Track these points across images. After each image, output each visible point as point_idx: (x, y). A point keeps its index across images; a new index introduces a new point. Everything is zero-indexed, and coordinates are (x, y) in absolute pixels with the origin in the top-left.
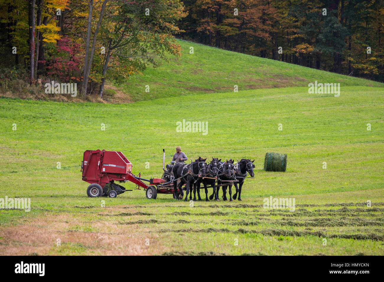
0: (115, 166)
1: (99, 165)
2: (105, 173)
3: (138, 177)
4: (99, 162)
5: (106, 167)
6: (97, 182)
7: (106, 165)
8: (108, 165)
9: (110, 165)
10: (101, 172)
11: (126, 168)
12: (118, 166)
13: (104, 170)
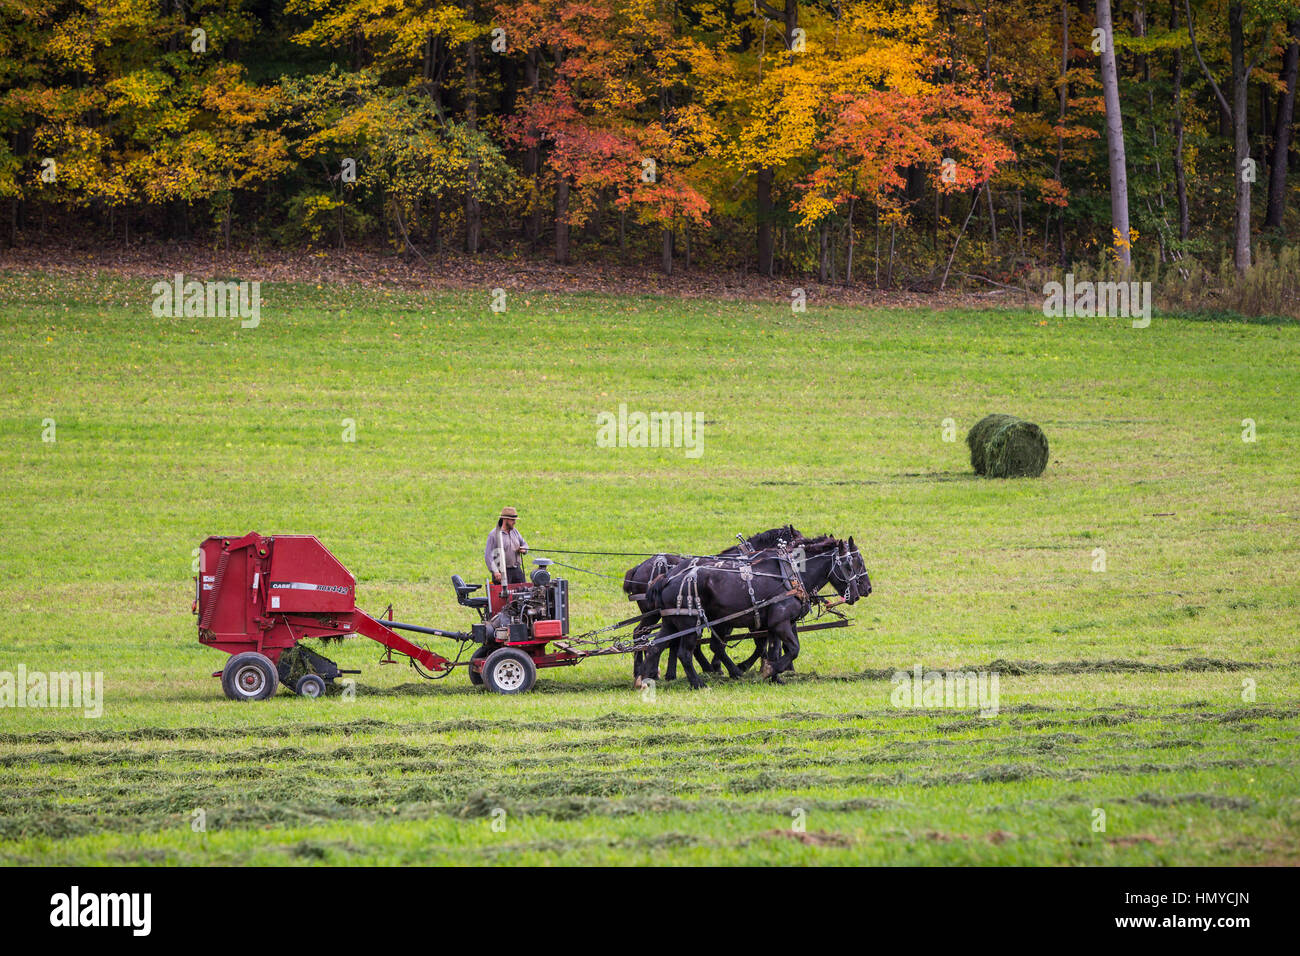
0: (313, 587)
1: (256, 586)
2: (280, 614)
3: (386, 619)
4: (257, 576)
5: (282, 594)
6: (252, 645)
7: (284, 586)
8: (288, 586)
9: (295, 586)
10: (268, 610)
11: (352, 592)
12: (326, 589)
13: (276, 603)
